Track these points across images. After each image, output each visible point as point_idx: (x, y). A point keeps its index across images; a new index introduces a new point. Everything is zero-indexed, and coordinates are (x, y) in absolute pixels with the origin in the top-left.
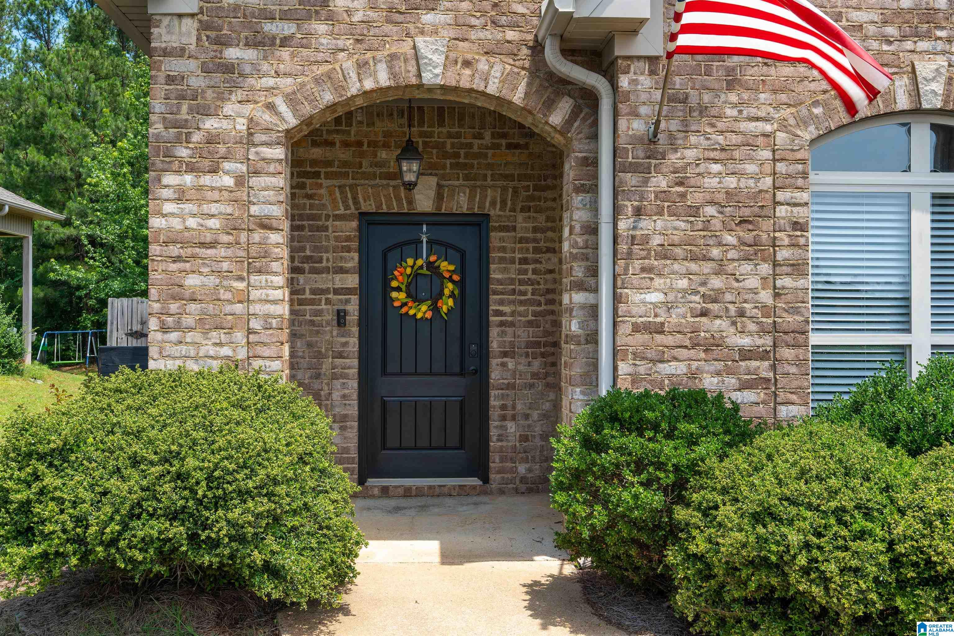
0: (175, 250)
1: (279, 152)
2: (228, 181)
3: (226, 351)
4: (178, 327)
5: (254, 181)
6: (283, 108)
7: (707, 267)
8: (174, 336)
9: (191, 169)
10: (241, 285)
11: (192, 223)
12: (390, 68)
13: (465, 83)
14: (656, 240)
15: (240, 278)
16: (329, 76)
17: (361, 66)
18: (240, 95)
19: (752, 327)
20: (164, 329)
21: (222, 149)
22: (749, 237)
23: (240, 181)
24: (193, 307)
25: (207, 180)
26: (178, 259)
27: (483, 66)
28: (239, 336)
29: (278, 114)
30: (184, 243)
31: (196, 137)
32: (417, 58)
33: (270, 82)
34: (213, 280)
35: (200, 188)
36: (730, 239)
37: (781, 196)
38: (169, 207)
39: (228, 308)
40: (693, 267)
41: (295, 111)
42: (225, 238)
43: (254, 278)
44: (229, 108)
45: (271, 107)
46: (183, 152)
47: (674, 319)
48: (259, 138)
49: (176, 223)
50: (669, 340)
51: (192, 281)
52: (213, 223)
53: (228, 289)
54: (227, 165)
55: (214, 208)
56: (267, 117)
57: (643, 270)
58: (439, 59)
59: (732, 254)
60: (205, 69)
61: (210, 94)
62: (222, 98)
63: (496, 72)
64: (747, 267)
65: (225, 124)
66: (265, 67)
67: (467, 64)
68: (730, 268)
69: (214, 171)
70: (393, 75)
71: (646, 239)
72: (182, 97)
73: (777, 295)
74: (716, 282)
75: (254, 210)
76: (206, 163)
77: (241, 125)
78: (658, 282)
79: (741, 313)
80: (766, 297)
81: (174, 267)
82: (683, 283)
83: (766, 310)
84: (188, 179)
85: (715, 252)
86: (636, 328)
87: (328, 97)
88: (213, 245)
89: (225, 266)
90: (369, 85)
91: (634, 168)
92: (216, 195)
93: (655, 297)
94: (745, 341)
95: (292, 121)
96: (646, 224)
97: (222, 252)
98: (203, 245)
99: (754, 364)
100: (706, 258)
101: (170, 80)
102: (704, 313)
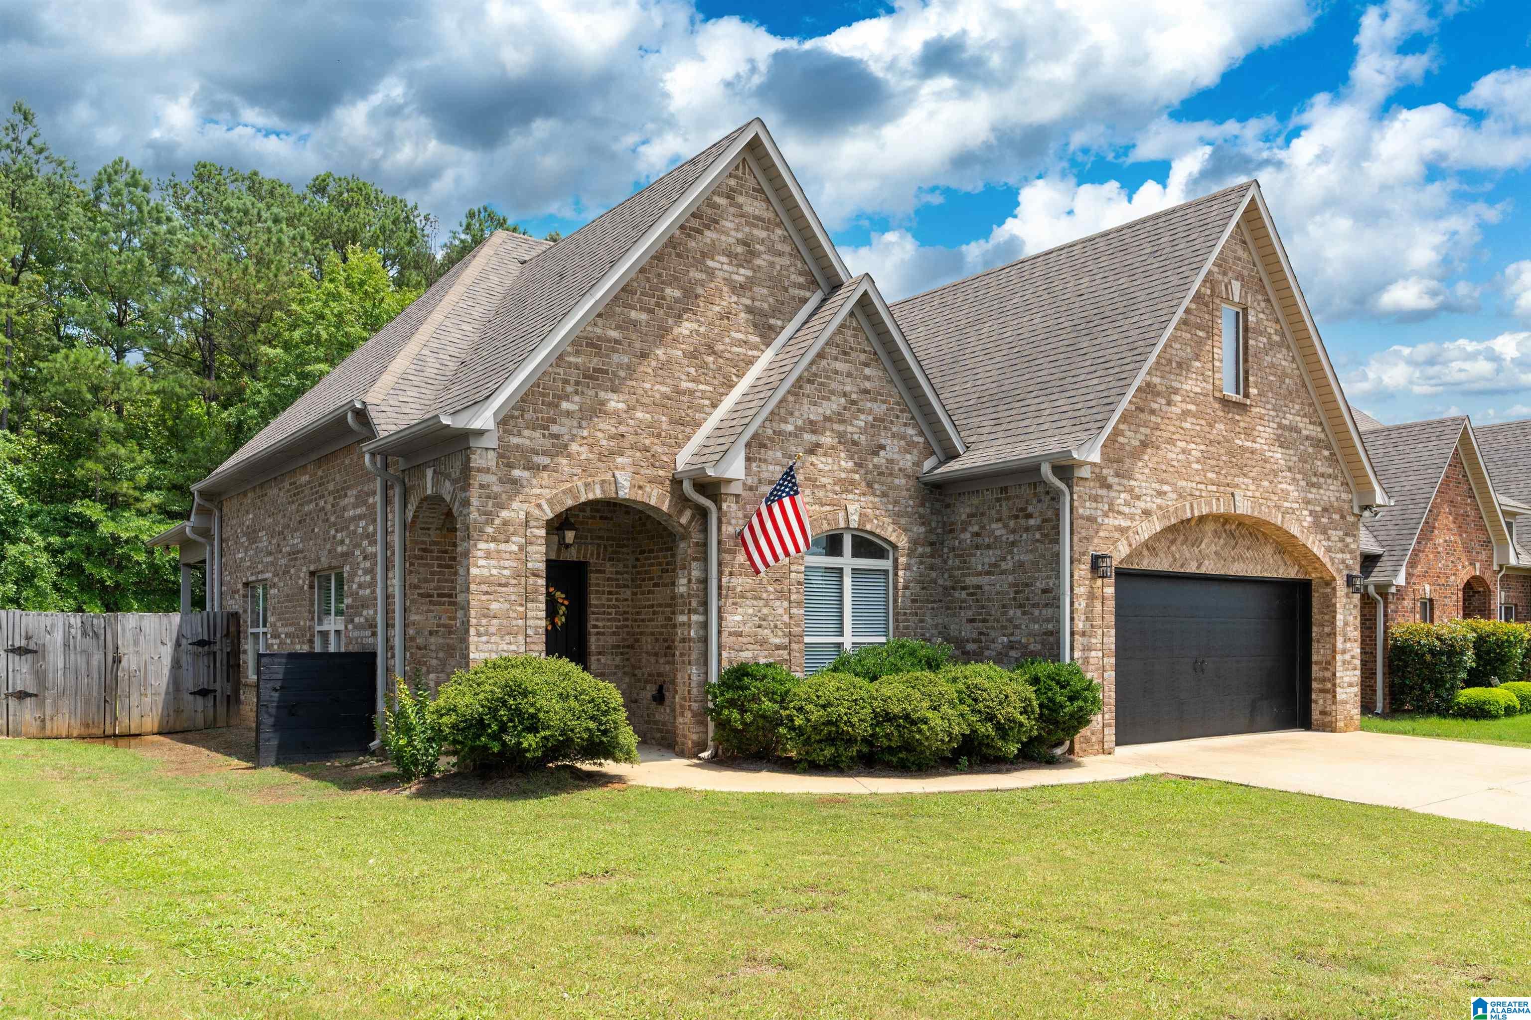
0: (485, 588)
1: (542, 532)
2: (515, 548)
3: (513, 647)
4: (487, 633)
5: (529, 548)
6: (546, 507)
7: (761, 603)
8: (484, 639)
9: (494, 540)
10: (522, 609)
11: (494, 572)
12: (602, 487)
13: (639, 499)
14: (739, 589)
15: (522, 605)
16: (570, 490)
17: (587, 485)
18: (521, 497)
19: (780, 633)
20: (479, 635)
21: (511, 529)
22: (779, 588)
23: (521, 548)
24: (495, 621)
25: (503, 546)
26: (487, 593)
27: (648, 489)
28: (521, 639)
29: (542, 510)
30: (490, 584)
31: (497, 521)
32: (616, 482)
33: (538, 491)
34: (507, 606)
35: (498, 552)
36: (771, 589)
37: (793, 568)
38: (481, 562)
39: (514, 622)
40: (755, 603)
41: (552, 509)
42: (513, 581)
43: (529, 605)
44: (515, 505)
45: (539, 506)
46: (489, 530)
47: (747, 629)
48: (532, 523)
49: (485, 572)
50: (745, 640)
51: (494, 606)
52: (506, 572)
53: (515, 611)
54: (514, 539)
55: (507, 563)
56: (536, 512)
57: (733, 604)
58: (627, 484)
59: (772, 597)
60: (501, 481)
61: (504, 496)
62: (510, 499)
63: (655, 493)
64: (778, 603)
65: (513, 514)
66: (534, 482)
67: (640, 487)
68: (771, 603)
69: (507, 541)
70: (603, 491)
71: (734, 588)
72: (489, 497)
73: (791, 618)
74: (765, 611)
75: (530, 565)
76: (502, 537)
77: (522, 515)
78: (740, 610)
79: (776, 627)
80: (786, 618)
81: (484, 598)
82: (751, 611)
83: (788, 625)
84: (492, 545)
85: (765, 595)
86: (730, 634)
87: (570, 503)
88: (505, 585)
89: (513, 597)
90: (591, 496)
91: (729, 551)
92: (507, 556)
93: (738, 618)
94: (777, 641)
95: (551, 515)
96: (734, 580)
97: (512, 589)
98: (500, 585)
99: (781, 652)
100: (760, 599)
101: (482, 486)
102: (760, 627)
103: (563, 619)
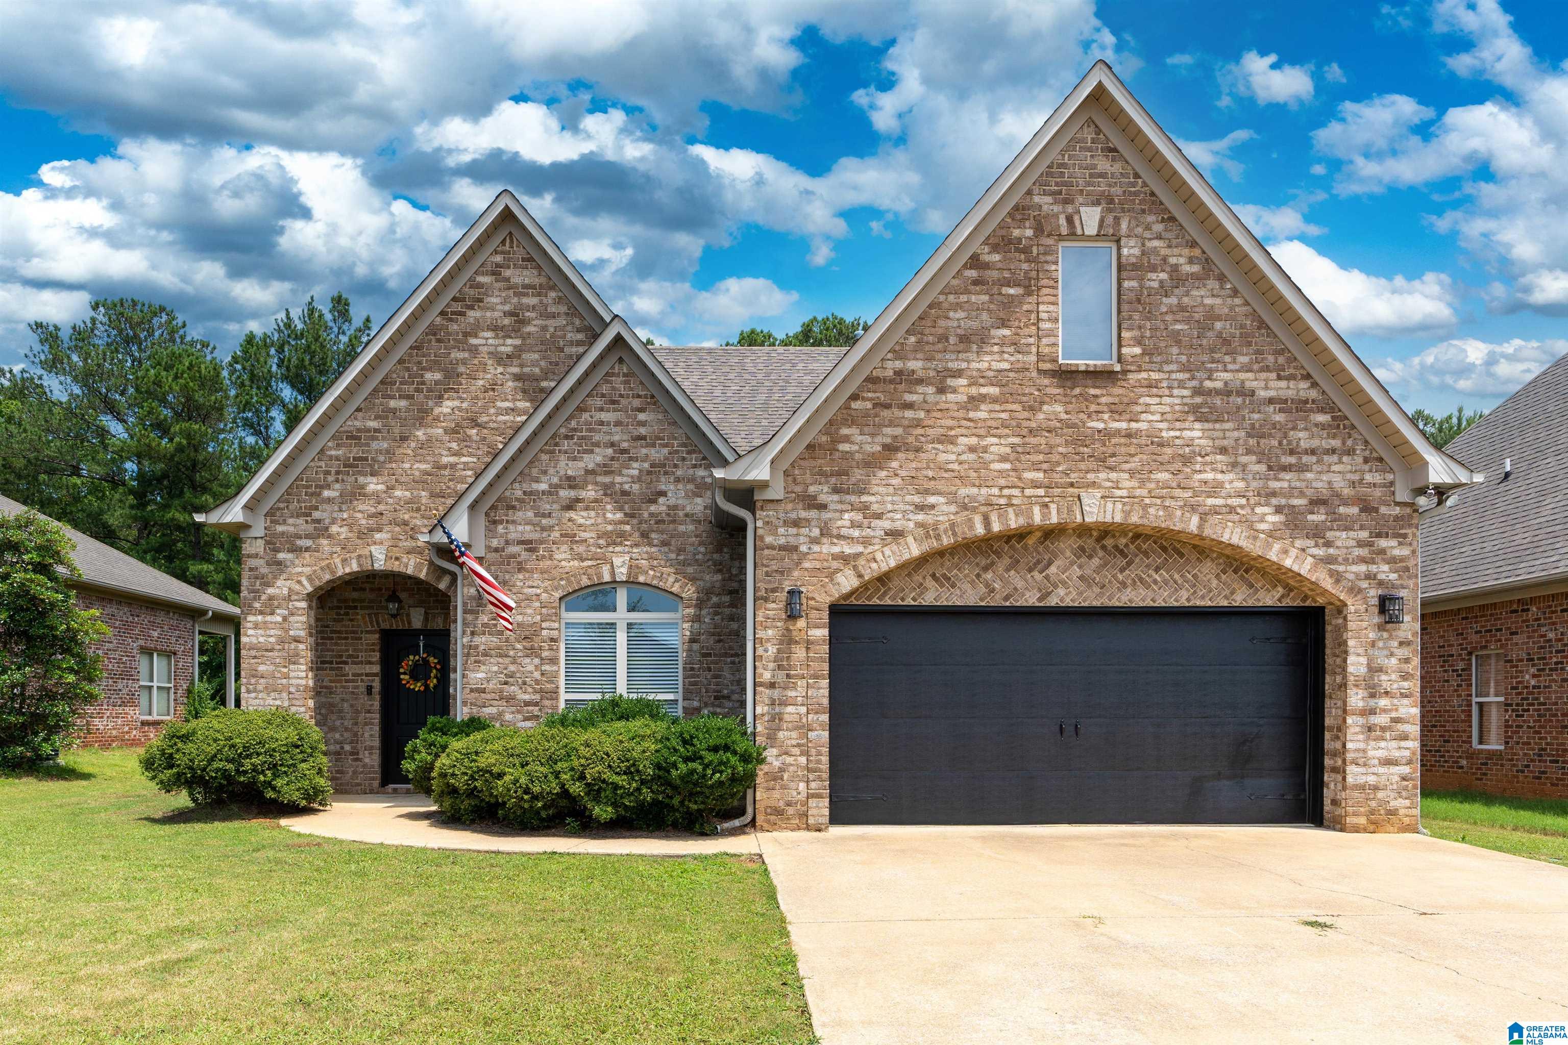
0: (253, 653)
1: (303, 604)
2: (279, 619)
3: (278, 703)
4: (255, 691)
5: (291, 619)
6: (305, 582)
7: (507, 660)
8: (253, 695)
9: (261, 613)
10: (285, 670)
11: (261, 639)
12: (358, 561)
13: (396, 569)
14: (482, 647)
15: (285, 667)
16: (328, 566)
17: (344, 561)
18: (284, 576)
19: (530, 690)
20: (248, 692)
21: (276, 603)
22: (528, 645)
23: (285, 619)
24: (262, 681)
25: (269, 618)
26: (255, 657)
27: (405, 560)
28: (285, 695)
29: (303, 585)
30: (258, 649)
31: (264, 597)
32: (371, 556)
33: (300, 570)
34: (272, 668)
35: (265, 623)
36: (519, 646)
37: (544, 625)
38: (250, 632)
39: (279, 681)
40: (500, 660)
41: (311, 584)
42: (278, 647)
43: (292, 667)
44: (279, 583)
45: (299, 582)
46: (257, 605)
47: (491, 686)
48: (294, 597)
49: (254, 640)
50: (488, 696)
51: (262, 668)
52: (272, 640)
53: (280, 672)
54: (278, 611)
55: (272, 632)
56: (297, 587)
57: (475, 662)
58: (382, 557)
59: (520, 654)
60: (268, 564)
61: (270, 576)
62: (275, 578)
63: (412, 563)
64: (528, 660)
65: (277, 591)
66: (297, 562)
67: (397, 559)
68: (519, 661)
69: (272, 614)
70: (360, 565)
71: (477, 647)
72: (257, 578)
73: (542, 674)
74: (512, 668)
75: (291, 633)
76: (268, 610)
77: (285, 591)
78: (483, 668)
79: (525, 683)
80: (537, 675)
81: (253, 661)
82: (495, 668)
83: (537, 682)
84: (260, 618)
85: (512, 653)
86: (472, 690)
87: (327, 577)
88: (271, 650)
89: (278, 661)
90: (348, 570)
91: (471, 612)
92: (273, 626)
93: (481, 675)
94: (527, 697)
95: (310, 589)
96: (477, 640)
97: (276, 654)
98: (267, 650)
99: (530, 708)
100: (507, 656)
101: (251, 569)
102: (506, 683)
103: (435, 681)
